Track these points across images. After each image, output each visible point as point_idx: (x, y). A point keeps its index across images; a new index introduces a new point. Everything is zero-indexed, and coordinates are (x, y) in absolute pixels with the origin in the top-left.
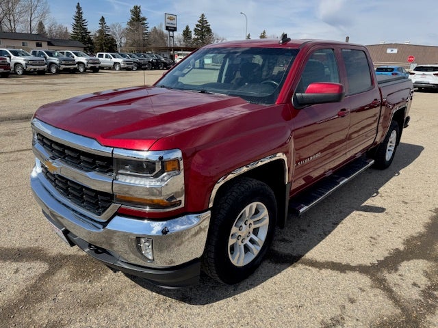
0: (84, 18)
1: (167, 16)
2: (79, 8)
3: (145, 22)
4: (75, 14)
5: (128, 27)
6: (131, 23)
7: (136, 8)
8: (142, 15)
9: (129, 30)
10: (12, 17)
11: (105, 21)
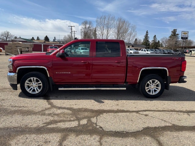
0: (148, 36)
1: (183, 32)
2: (147, 32)
3: (178, 36)
4: (145, 35)
5: (169, 38)
6: (170, 37)
7: (174, 30)
8: (177, 33)
9: (169, 40)
10: (124, 38)
11: (156, 37)
